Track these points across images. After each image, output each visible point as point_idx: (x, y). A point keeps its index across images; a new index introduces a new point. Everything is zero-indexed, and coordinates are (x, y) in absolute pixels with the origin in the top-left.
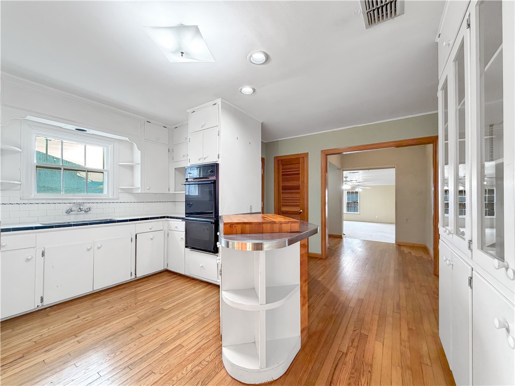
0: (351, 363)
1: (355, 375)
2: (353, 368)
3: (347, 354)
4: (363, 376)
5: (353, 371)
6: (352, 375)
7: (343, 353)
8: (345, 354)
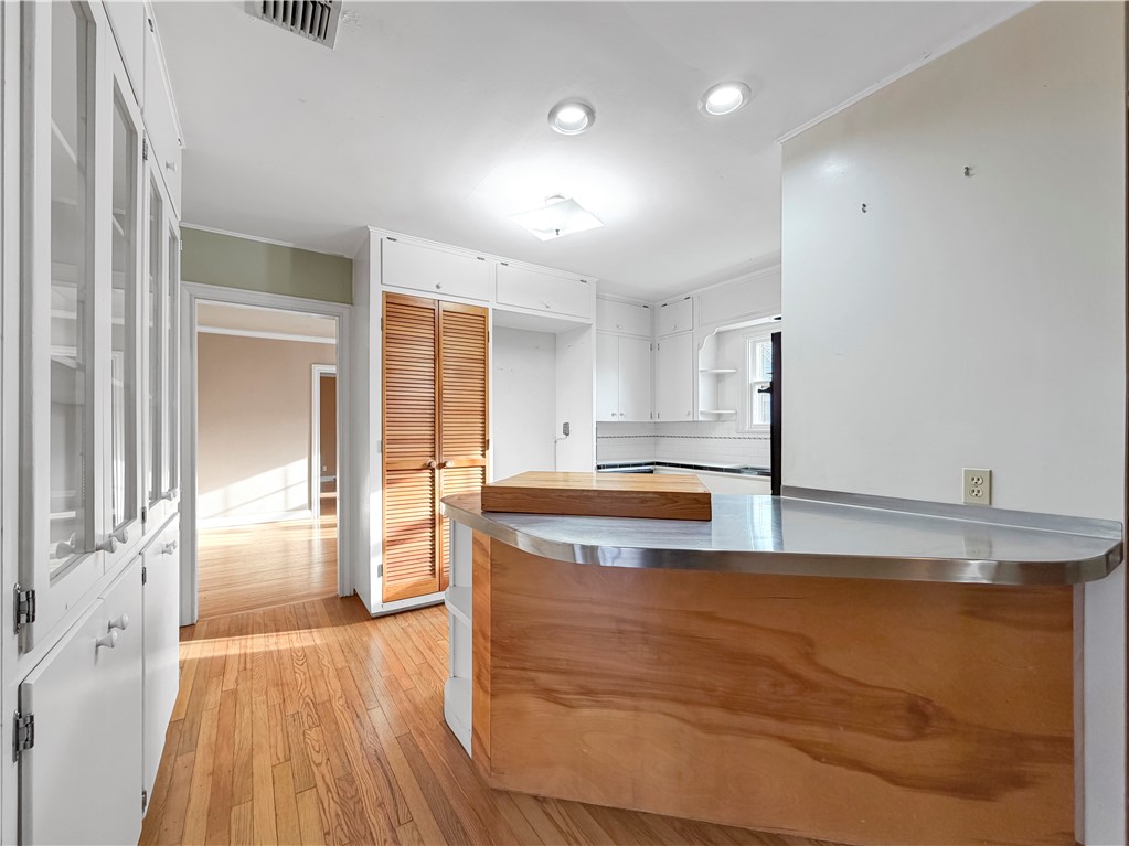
0: (372, 817)
1: (351, 803)
2: (362, 813)
3: (393, 830)
4: (337, 815)
5: (359, 807)
6: (356, 799)
7: (400, 825)
8: (395, 824)
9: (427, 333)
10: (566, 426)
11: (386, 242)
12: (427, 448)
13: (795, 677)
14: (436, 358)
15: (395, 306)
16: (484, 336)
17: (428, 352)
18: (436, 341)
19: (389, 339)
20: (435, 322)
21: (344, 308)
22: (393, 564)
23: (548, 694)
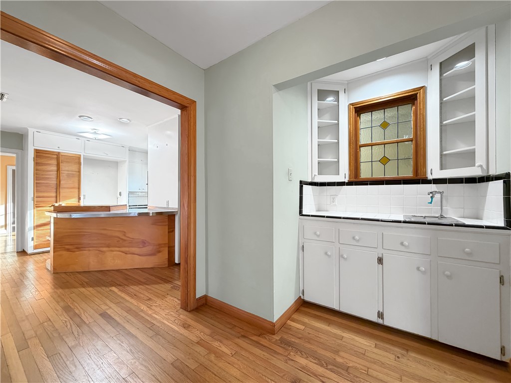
9: (55, 162)
10: (120, 193)
11: (35, 133)
12: (54, 199)
13: (122, 239)
14: (58, 170)
15: (39, 153)
16: (80, 164)
17: (55, 168)
18: (58, 165)
19: (37, 164)
20: (58, 159)
21: (19, 151)
22: (38, 237)
23: (68, 250)
